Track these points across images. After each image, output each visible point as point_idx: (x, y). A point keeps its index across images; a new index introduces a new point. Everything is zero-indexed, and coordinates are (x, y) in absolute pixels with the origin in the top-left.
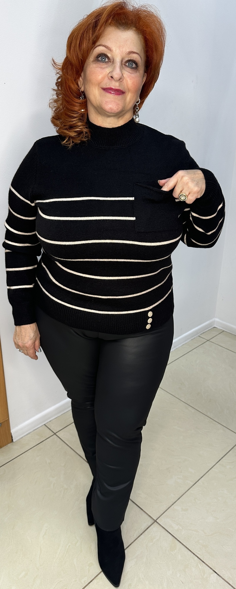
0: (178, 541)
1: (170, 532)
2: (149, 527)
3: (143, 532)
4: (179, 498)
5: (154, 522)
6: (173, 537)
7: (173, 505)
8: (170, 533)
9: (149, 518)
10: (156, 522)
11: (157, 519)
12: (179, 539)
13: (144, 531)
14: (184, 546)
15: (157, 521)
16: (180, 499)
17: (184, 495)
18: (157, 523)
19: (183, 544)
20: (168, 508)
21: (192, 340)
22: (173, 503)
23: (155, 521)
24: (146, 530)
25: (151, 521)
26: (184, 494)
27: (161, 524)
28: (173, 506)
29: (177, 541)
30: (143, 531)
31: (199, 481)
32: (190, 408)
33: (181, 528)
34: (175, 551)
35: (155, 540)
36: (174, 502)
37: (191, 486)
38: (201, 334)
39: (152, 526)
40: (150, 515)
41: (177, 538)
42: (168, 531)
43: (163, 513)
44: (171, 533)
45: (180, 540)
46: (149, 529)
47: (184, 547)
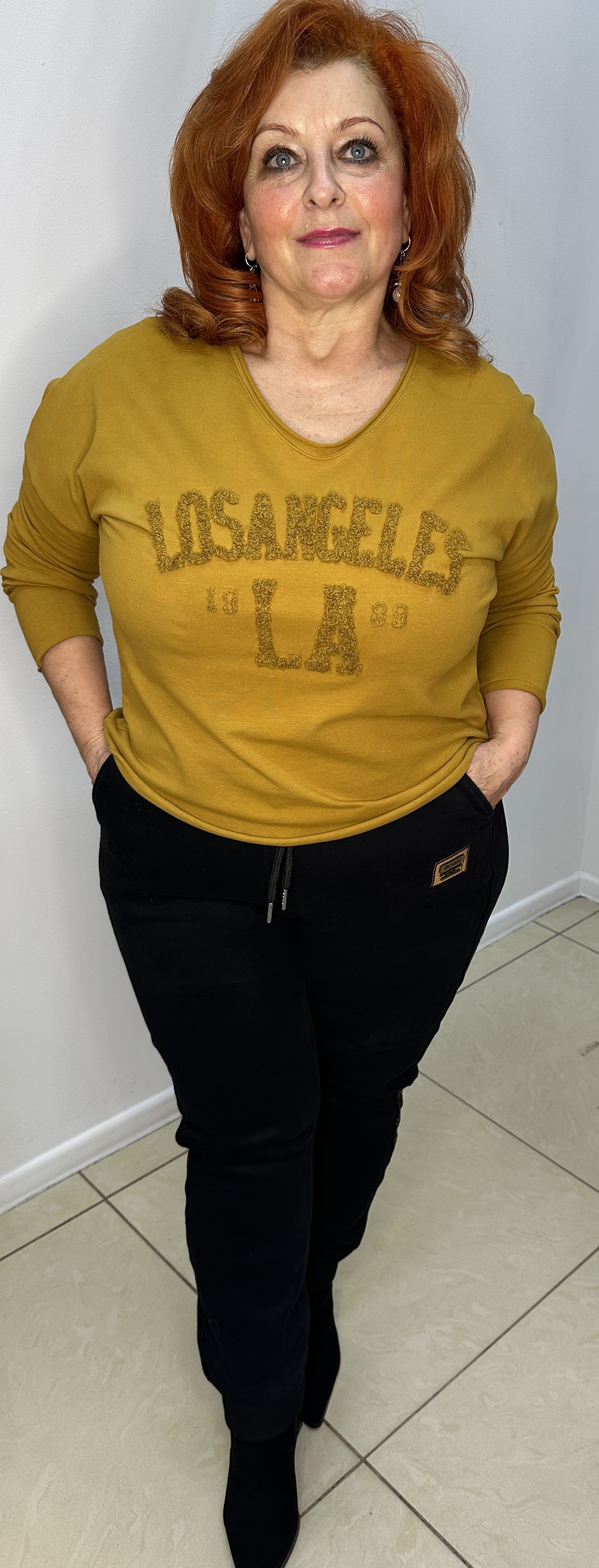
0: (423, 1520)
1: (402, 1494)
2: (343, 1478)
3: (325, 1494)
4: (438, 1393)
5: (360, 1464)
6: (409, 1510)
7: (417, 1411)
8: (401, 1497)
9: (347, 1451)
10: (363, 1464)
11: (369, 1455)
12: (424, 1517)
13: (328, 1492)
14: (439, 1536)
15: (368, 1459)
16: (441, 1394)
17: (452, 1384)
18: (367, 1468)
19: (435, 1532)
20: (402, 1422)
21: (514, 931)
22: (418, 1407)
23: (364, 1460)
24: (333, 1488)
25: (353, 1460)
26: (451, 1380)
27: (379, 1471)
28: (416, 1416)
29: (421, 1523)
30: (325, 1491)
31: (499, 1342)
32: (492, 1129)
33: (433, 1482)
34: (413, 1551)
35: (355, 1518)
36: (421, 1404)
37: (474, 1357)
38: (541, 916)
39: (353, 1475)
40: (349, 1442)
41: (422, 1514)
42: (397, 1490)
43: (388, 1437)
44: (404, 1496)
45: (428, 1520)
46: (342, 1484)
47: (438, 1540)
